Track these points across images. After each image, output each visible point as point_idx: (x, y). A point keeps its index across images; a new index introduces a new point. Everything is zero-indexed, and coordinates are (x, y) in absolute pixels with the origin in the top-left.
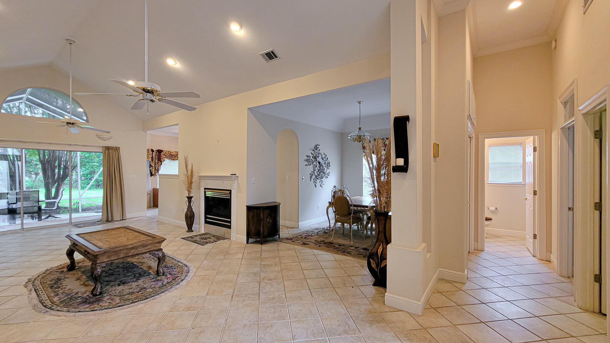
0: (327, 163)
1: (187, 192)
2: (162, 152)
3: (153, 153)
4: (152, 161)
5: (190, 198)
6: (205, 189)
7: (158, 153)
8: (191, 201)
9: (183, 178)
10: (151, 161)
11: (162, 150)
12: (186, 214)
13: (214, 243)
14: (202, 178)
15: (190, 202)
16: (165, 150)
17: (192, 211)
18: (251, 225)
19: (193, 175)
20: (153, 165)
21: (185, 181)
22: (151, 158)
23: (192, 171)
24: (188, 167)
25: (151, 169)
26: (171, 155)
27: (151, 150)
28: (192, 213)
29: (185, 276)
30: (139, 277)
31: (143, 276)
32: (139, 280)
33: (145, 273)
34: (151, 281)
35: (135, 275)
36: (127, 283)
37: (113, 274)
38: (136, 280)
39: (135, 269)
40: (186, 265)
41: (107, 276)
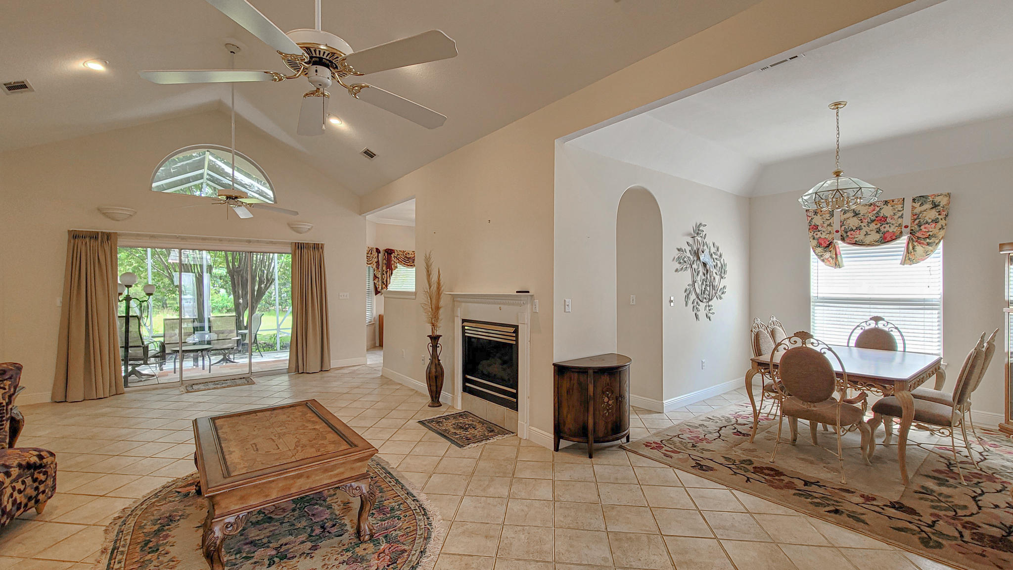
0: (719, 265)
1: (429, 327)
2: (393, 254)
3: (379, 254)
4: (378, 268)
5: (435, 339)
6: (464, 321)
7: (386, 254)
8: (437, 344)
9: (423, 299)
10: (376, 269)
11: (392, 250)
12: (429, 369)
13: (484, 442)
14: (459, 299)
15: (435, 347)
16: (398, 250)
17: (439, 364)
18: (565, 410)
19: (440, 292)
20: (380, 276)
21: (426, 304)
22: (375, 264)
23: (439, 284)
24: (431, 276)
25: (376, 282)
26: (407, 258)
27: (375, 250)
28: (439, 369)
29: (419, 550)
30: (320, 537)
31: (328, 534)
32: (316, 552)
33: (334, 525)
34: (341, 559)
35: (312, 531)
36: (289, 559)
37: (270, 518)
38: (310, 549)
39: (317, 509)
40: (424, 509)
41: (258, 523)
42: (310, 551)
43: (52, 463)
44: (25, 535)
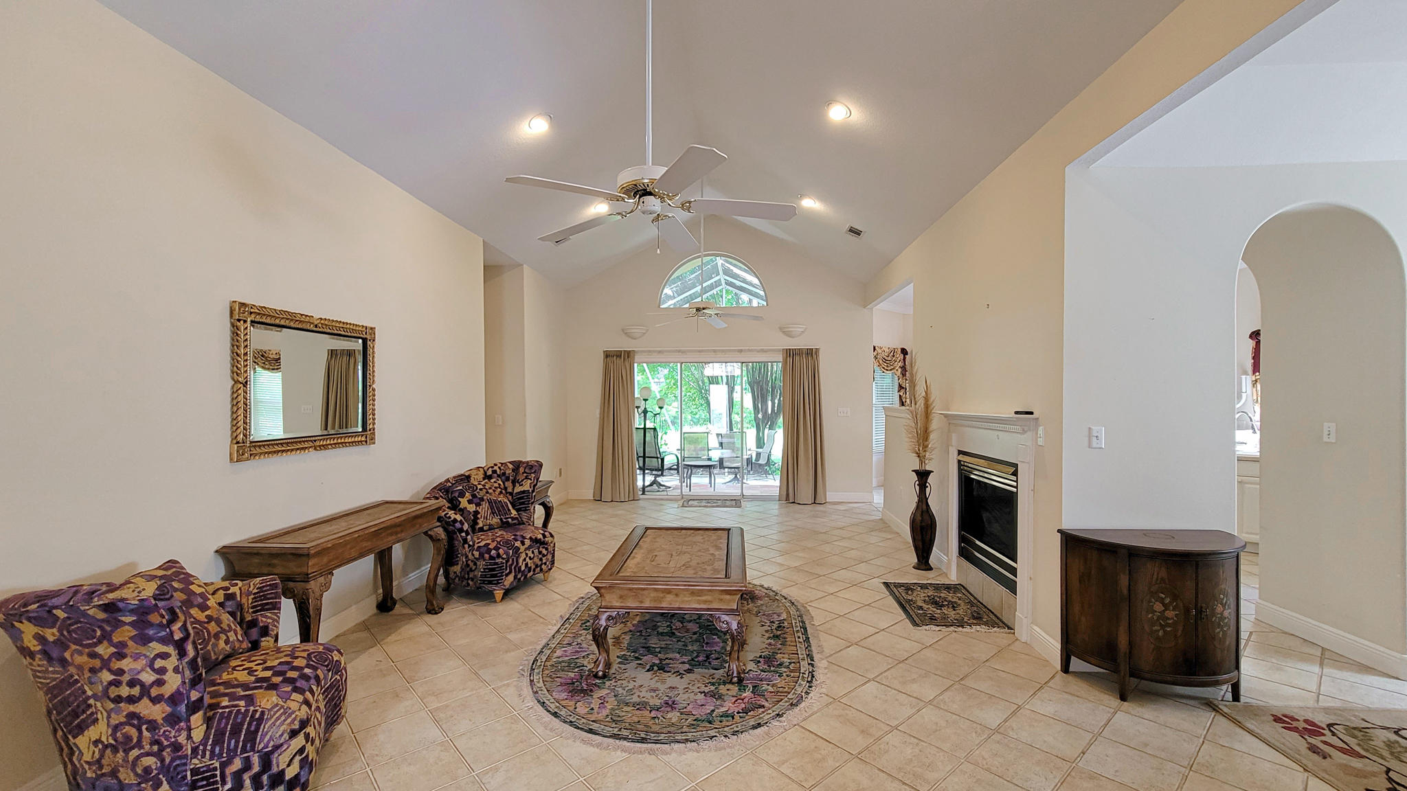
1: (915, 457)
3: (907, 356)
4: (904, 375)
5: (923, 476)
6: (961, 453)
8: (927, 482)
10: (901, 376)
12: (912, 517)
13: (952, 628)
15: (923, 486)
17: (929, 510)
19: (929, 411)
22: (900, 370)
23: (926, 399)
29: (777, 713)
30: (700, 664)
31: (707, 664)
32: (688, 675)
33: (717, 659)
34: (703, 689)
35: (697, 656)
36: (664, 672)
37: (674, 633)
38: (685, 671)
39: (714, 639)
40: (813, 676)
41: (662, 634)
42: (684, 673)
43: (551, 543)
44: (533, 592)
